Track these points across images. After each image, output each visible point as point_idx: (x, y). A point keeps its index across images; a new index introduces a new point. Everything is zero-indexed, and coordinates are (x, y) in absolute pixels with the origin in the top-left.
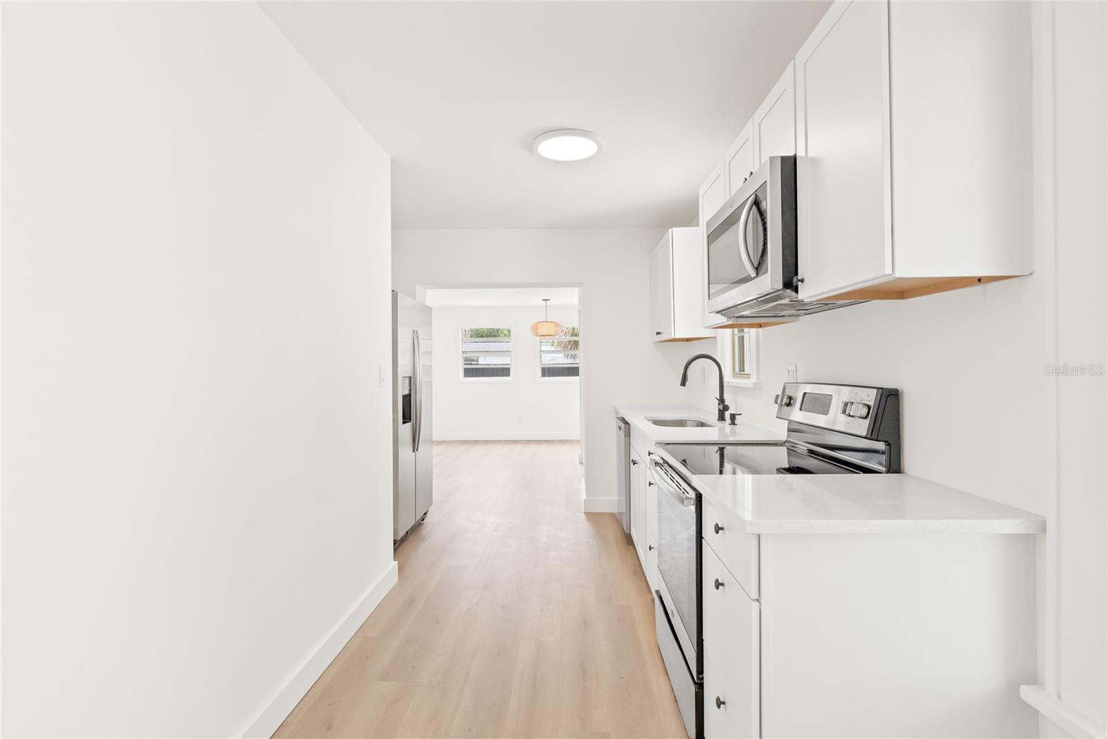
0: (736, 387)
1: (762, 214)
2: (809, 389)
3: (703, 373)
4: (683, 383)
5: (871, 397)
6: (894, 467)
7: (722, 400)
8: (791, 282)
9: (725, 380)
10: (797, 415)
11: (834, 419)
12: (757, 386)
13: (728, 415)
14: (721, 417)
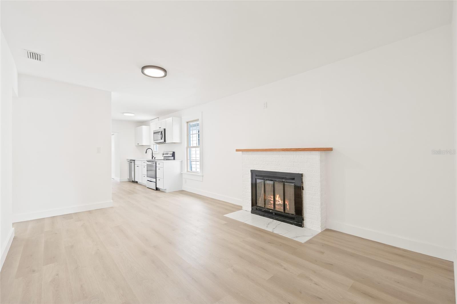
0: (155, 153)
1: (162, 134)
2: (166, 152)
3: (150, 152)
4: (146, 153)
5: (172, 153)
6: (174, 159)
7: (152, 155)
8: (165, 141)
9: (153, 152)
10: (165, 155)
11: (169, 155)
12: (159, 153)
13: (154, 158)
14: (152, 158)
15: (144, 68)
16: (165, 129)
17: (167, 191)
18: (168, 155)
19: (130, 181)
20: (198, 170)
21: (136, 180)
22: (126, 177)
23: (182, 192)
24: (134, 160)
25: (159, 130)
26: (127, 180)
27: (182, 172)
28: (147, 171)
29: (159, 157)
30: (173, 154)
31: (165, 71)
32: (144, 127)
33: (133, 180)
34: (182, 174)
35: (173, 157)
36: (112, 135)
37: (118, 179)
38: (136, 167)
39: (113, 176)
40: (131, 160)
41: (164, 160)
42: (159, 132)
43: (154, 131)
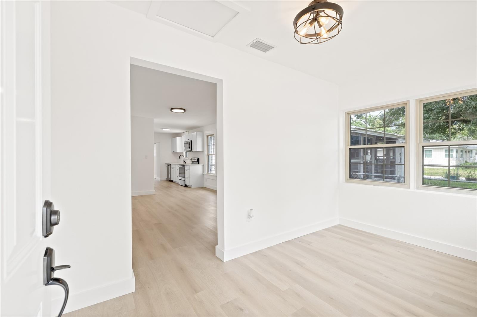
1: (190, 144)
2: (193, 158)
3: (182, 158)
4: (179, 158)
5: (197, 158)
6: (199, 163)
7: (184, 161)
8: (192, 150)
9: (184, 158)
10: (192, 161)
12: (188, 159)
13: (185, 162)
14: (184, 163)
15: (172, 109)
16: (191, 141)
17: (192, 187)
18: (194, 160)
19: (168, 181)
20: (214, 173)
21: (172, 179)
22: (165, 177)
23: (204, 188)
24: (170, 164)
25: (188, 141)
26: (166, 180)
27: (204, 173)
28: (179, 173)
29: (189, 162)
30: (198, 160)
31: (184, 110)
32: (178, 139)
33: (170, 180)
34: (204, 175)
35: (198, 162)
36: (155, 144)
37: (159, 179)
38: (172, 169)
39: (155, 176)
40: (168, 164)
41: (192, 164)
42: (187, 143)
43: (184, 142)
